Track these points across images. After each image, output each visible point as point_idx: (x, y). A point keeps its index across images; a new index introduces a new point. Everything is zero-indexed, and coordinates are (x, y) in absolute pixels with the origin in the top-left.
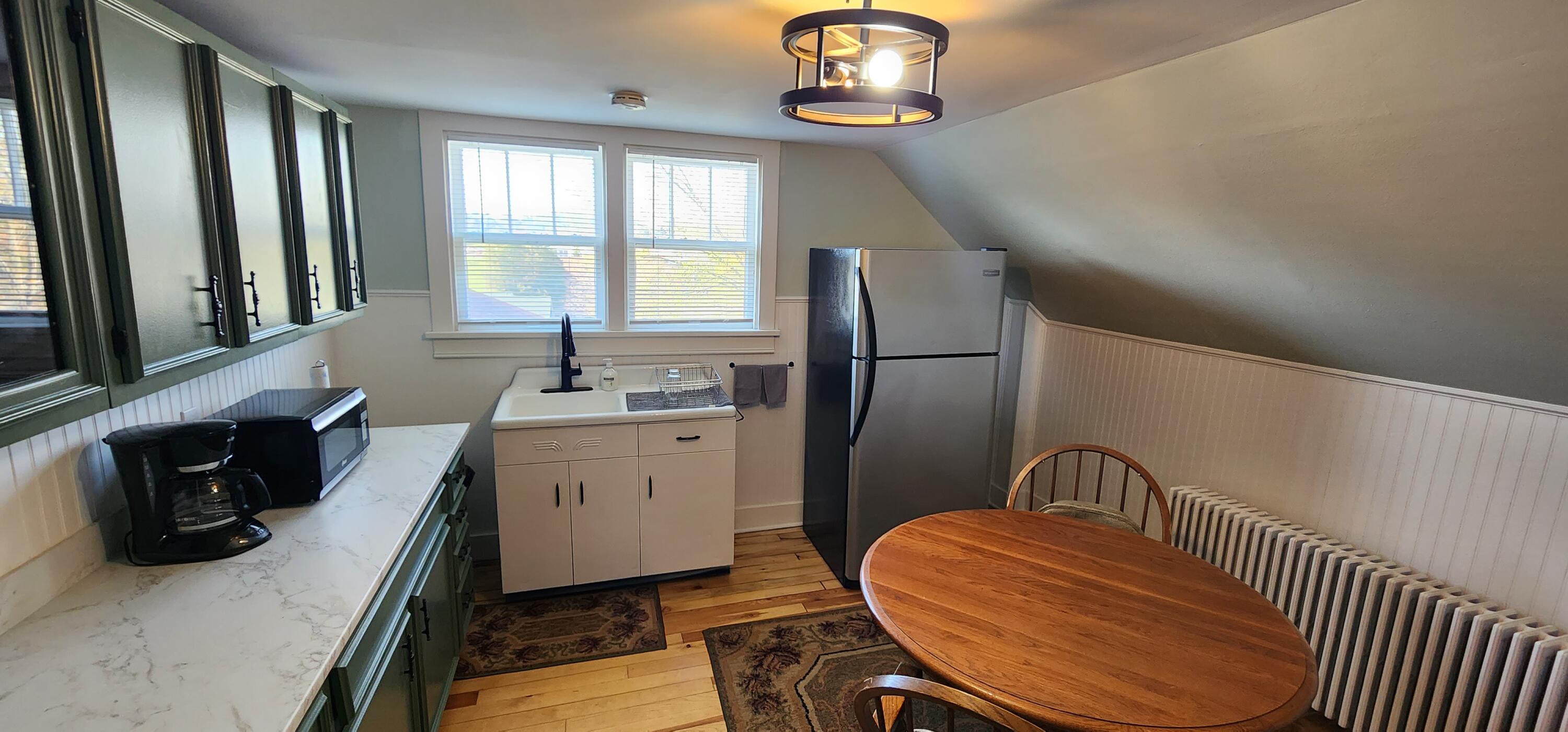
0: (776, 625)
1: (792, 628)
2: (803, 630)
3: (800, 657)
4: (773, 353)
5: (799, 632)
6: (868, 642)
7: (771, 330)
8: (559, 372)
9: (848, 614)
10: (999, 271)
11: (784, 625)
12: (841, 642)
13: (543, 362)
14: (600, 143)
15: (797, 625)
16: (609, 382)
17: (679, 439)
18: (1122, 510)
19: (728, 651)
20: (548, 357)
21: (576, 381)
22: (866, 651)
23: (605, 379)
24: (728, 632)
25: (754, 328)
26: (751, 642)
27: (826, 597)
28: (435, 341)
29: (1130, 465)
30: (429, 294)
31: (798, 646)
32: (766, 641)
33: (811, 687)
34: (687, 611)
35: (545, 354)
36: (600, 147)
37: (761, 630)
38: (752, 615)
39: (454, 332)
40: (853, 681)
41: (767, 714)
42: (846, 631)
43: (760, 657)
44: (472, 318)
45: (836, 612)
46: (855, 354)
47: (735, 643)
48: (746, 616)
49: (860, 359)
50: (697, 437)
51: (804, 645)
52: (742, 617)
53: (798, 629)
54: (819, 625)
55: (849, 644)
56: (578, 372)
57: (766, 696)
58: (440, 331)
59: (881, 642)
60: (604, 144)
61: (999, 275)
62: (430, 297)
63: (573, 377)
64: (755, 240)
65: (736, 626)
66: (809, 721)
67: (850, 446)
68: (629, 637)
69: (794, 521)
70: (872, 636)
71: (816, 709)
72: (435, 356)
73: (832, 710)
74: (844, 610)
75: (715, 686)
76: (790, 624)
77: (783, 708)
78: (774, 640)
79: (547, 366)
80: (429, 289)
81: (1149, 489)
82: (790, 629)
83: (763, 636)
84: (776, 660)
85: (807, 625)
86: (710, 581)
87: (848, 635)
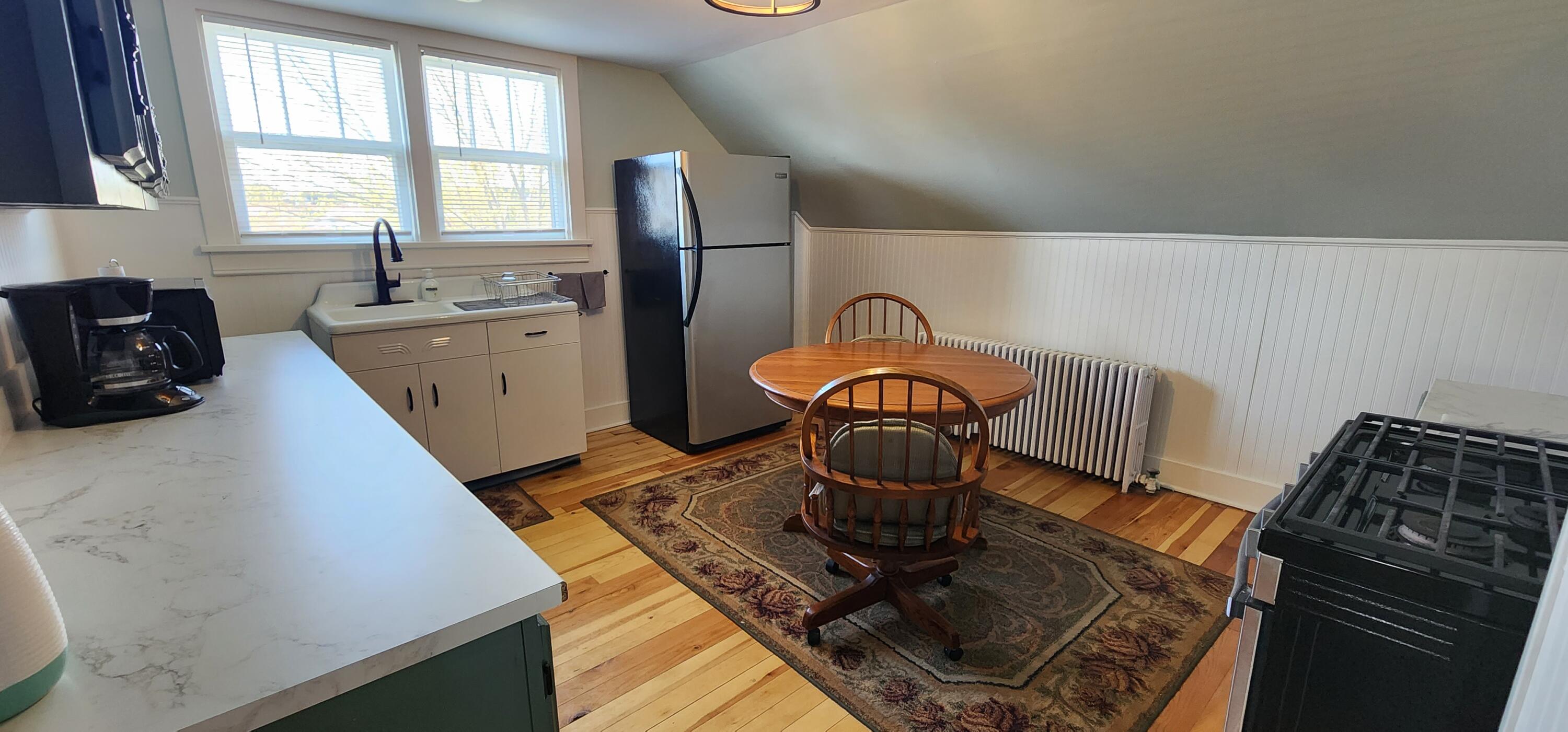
0: (645, 486)
1: (659, 484)
2: (669, 485)
3: (676, 499)
4: (587, 262)
5: (667, 486)
6: (726, 481)
7: (583, 239)
8: (373, 286)
9: (701, 469)
10: (786, 174)
11: (651, 485)
12: (704, 485)
13: (350, 276)
14: (392, 42)
15: (663, 483)
16: (432, 292)
17: (528, 334)
18: (901, 334)
19: (612, 508)
20: (355, 271)
21: (395, 293)
22: (727, 486)
23: (427, 289)
24: (605, 498)
25: (567, 237)
26: (629, 499)
27: (677, 463)
28: (212, 257)
29: (904, 303)
30: (199, 201)
31: (670, 494)
32: (642, 497)
33: (695, 513)
34: (556, 494)
35: (353, 268)
36: (392, 46)
37: (634, 491)
38: (619, 485)
39: (236, 245)
40: (726, 503)
41: (668, 534)
42: (705, 478)
43: (643, 506)
44: (254, 230)
45: (691, 469)
46: (682, 245)
47: (616, 502)
48: (614, 486)
49: (686, 249)
50: (544, 332)
51: (675, 492)
52: (610, 487)
53: (665, 485)
54: (681, 479)
55: (711, 485)
56: (397, 284)
57: (661, 526)
58: (215, 244)
59: (736, 479)
60: (396, 44)
61: (786, 177)
62: (199, 205)
63: (390, 289)
64: (561, 152)
65: (610, 493)
66: (705, 531)
67: (684, 327)
68: (513, 519)
69: (622, 419)
70: (727, 477)
71: (706, 523)
72: (215, 273)
73: (720, 521)
74: (696, 467)
75: (614, 530)
76: (656, 483)
77: (680, 528)
78: (649, 495)
79: (355, 281)
80: (197, 195)
81: (918, 318)
82: (658, 486)
83: (637, 493)
84: (656, 505)
85: (672, 481)
86: (565, 471)
87: (708, 480)
